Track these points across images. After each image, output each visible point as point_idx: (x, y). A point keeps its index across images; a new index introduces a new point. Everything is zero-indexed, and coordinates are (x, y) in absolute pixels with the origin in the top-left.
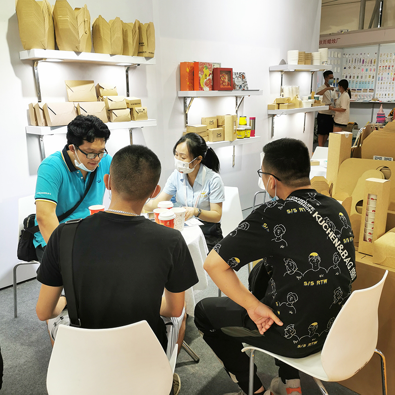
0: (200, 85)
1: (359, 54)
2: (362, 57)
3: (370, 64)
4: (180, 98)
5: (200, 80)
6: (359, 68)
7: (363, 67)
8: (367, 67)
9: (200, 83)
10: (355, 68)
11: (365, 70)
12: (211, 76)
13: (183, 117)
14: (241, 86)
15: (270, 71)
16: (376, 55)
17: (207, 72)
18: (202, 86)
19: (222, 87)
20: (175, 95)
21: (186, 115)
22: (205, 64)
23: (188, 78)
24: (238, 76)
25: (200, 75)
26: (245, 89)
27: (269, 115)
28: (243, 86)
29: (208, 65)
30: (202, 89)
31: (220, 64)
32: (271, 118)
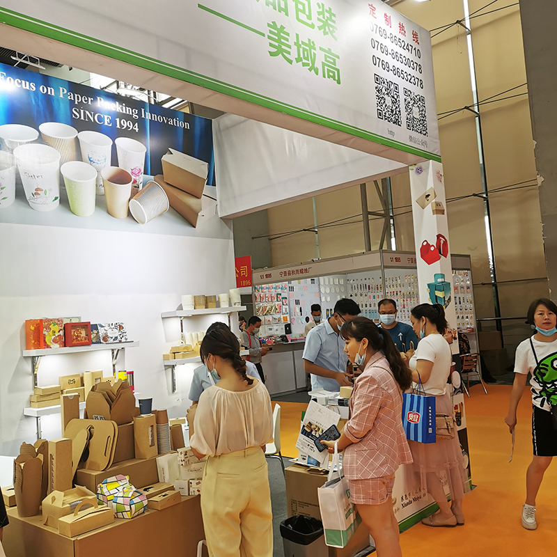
0: (46, 342)
1: (364, 279)
2: (367, 283)
3: (376, 291)
4: (26, 358)
5: (45, 338)
6: (366, 296)
7: (369, 294)
8: (374, 294)
9: (45, 341)
10: (361, 295)
11: (372, 297)
12: (62, 333)
13: (31, 378)
14: (116, 338)
15: (162, 318)
16: (381, 280)
17: (55, 328)
18: (48, 343)
19: (75, 342)
20: (19, 355)
21: (35, 376)
22: (51, 320)
23: (32, 336)
24: (113, 326)
25: (45, 333)
26: (123, 340)
27: (165, 366)
28: (119, 338)
29: (56, 321)
30: (48, 347)
31: (79, 318)
32: (170, 369)
